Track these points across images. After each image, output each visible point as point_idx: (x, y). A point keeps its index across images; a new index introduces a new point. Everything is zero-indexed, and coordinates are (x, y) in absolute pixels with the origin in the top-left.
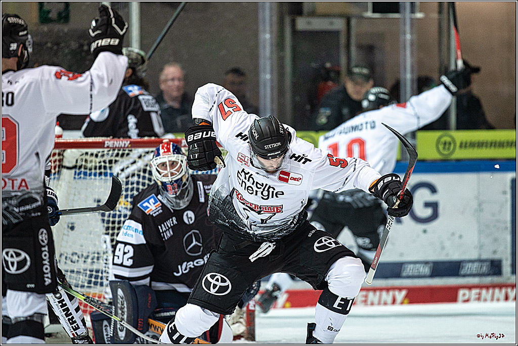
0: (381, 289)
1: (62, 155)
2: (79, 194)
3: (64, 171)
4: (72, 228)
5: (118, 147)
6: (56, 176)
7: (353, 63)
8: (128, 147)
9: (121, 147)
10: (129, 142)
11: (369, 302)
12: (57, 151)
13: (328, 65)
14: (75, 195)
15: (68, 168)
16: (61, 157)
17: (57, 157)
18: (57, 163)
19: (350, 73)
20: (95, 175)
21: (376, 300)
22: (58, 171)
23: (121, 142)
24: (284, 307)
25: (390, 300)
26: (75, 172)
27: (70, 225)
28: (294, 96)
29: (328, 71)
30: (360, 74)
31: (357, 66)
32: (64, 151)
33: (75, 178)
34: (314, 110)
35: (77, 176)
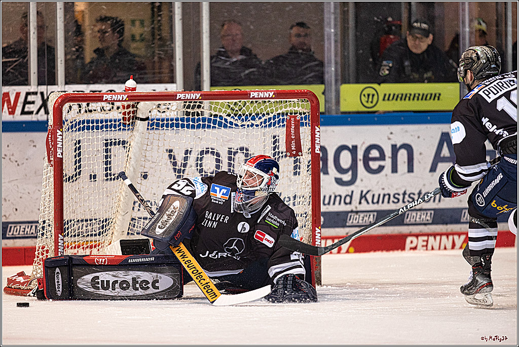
0: (441, 235)
1: (136, 107)
2: (152, 143)
3: (138, 122)
4: (145, 177)
5: (190, 99)
6: (131, 127)
7: (413, 19)
8: (199, 99)
9: (192, 99)
10: (199, 94)
11: (430, 247)
12: (131, 103)
13: (390, 19)
14: (147, 145)
15: (142, 120)
16: (135, 109)
17: (131, 109)
18: (132, 115)
19: (410, 27)
20: (167, 126)
21: (436, 245)
22: (132, 122)
23: (192, 94)
24: (348, 252)
25: (449, 245)
26: (149, 123)
27: (143, 174)
28: (357, 50)
29: (390, 25)
30: (420, 29)
31: (416, 21)
32: (138, 103)
33: (148, 129)
34: (377, 65)
35: (149, 127)
